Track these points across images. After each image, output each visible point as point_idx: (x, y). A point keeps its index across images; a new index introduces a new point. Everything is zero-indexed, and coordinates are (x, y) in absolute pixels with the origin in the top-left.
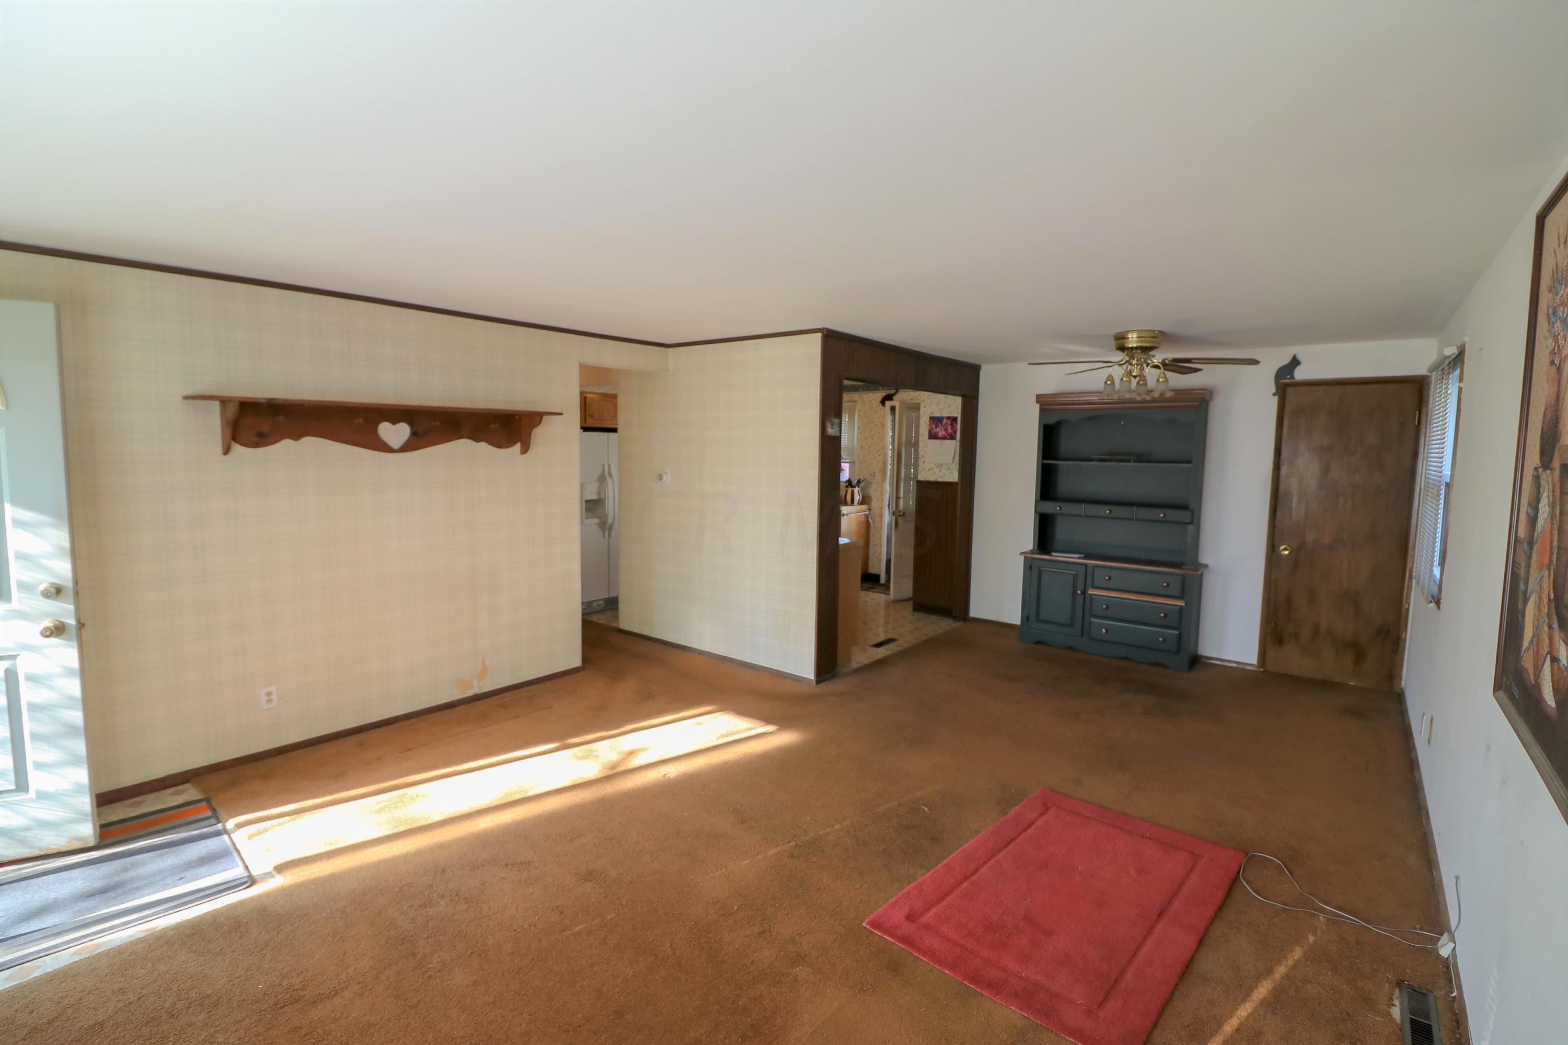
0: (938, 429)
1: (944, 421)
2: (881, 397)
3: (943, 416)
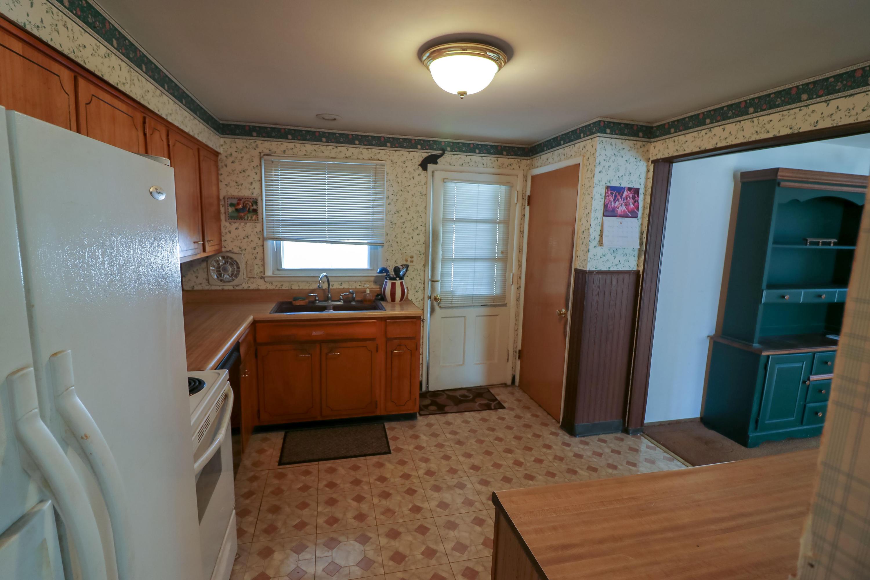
0: (617, 203)
1: (625, 193)
2: (421, 160)
3: (622, 186)
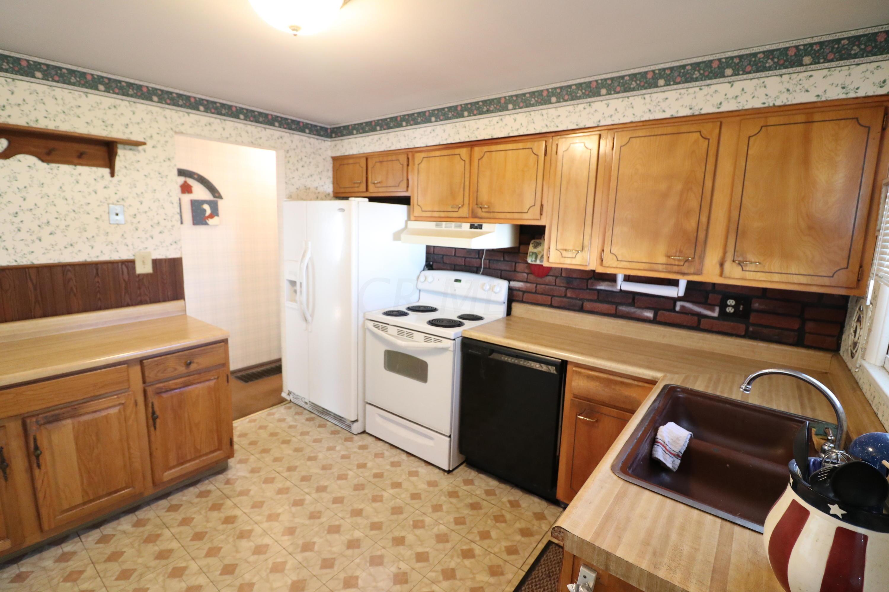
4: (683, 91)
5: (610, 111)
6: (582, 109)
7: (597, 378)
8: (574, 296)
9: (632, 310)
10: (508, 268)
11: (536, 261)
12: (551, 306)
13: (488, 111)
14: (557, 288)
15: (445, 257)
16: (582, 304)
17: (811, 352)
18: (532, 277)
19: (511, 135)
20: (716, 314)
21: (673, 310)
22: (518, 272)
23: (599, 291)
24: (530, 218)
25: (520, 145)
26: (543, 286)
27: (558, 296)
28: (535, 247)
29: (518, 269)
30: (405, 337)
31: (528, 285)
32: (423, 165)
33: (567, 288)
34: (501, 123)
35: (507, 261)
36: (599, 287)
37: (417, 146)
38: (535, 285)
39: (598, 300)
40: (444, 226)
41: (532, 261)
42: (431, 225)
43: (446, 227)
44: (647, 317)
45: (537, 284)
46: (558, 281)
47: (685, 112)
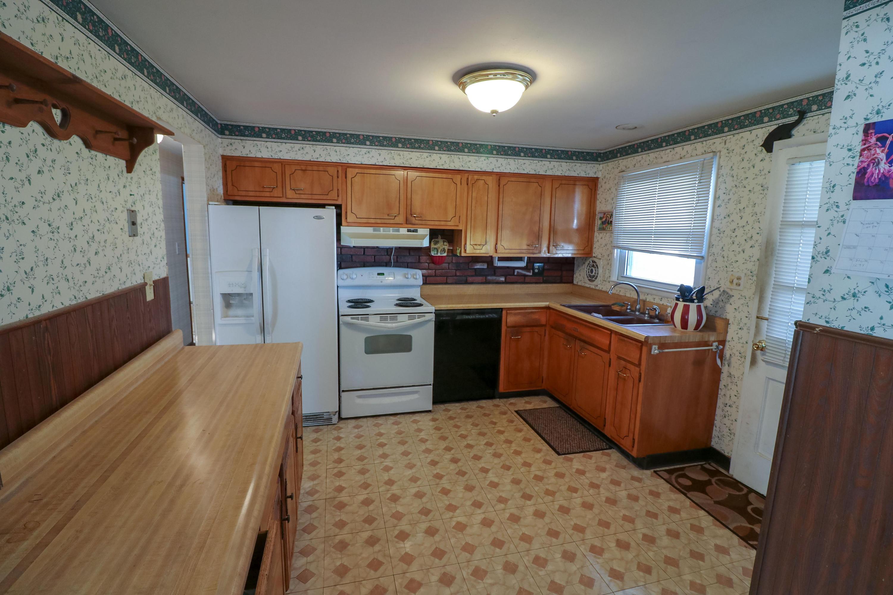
4: (532, 161)
5: (498, 164)
6: (483, 160)
7: (519, 314)
8: (461, 275)
9: (494, 278)
10: (413, 261)
11: (437, 254)
12: (446, 283)
13: (419, 148)
14: (450, 271)
15: (354, 258)
16: (467, 279)
17: (566, 285)
18: (432, 265)
19: (438, 167)
20: (531, 274)
21: (513, 275)
22: (421, 263)
23: (476, 269)
24: (452, 225)
25: (444, 176)
26: (441, 271)
27: (451, 276)
28: (435, 244)
29: (422, 261)
30: (389, 321)
31: (430, 271)
32: (357, 179)
33: (456, 270)
34: (429, 158)
35: (413, 256)
36: (476, 267)
37: (350, 162)
38: (434, 270)
39: (476, 275)
40: (382, 231)
41: (434, 254)
42: (369, 230)
43: (384, 231)
44: (502, 281)
45: (436, 270)
46: (450, 266)
47: (532, 172)
